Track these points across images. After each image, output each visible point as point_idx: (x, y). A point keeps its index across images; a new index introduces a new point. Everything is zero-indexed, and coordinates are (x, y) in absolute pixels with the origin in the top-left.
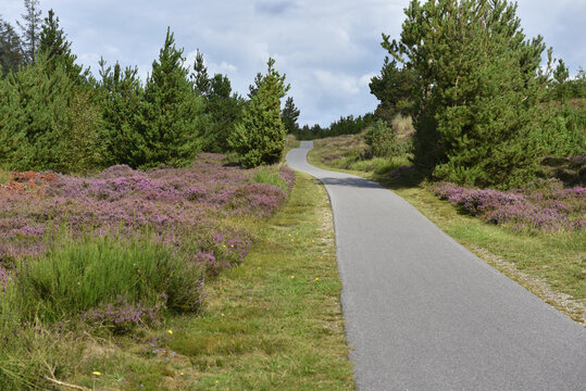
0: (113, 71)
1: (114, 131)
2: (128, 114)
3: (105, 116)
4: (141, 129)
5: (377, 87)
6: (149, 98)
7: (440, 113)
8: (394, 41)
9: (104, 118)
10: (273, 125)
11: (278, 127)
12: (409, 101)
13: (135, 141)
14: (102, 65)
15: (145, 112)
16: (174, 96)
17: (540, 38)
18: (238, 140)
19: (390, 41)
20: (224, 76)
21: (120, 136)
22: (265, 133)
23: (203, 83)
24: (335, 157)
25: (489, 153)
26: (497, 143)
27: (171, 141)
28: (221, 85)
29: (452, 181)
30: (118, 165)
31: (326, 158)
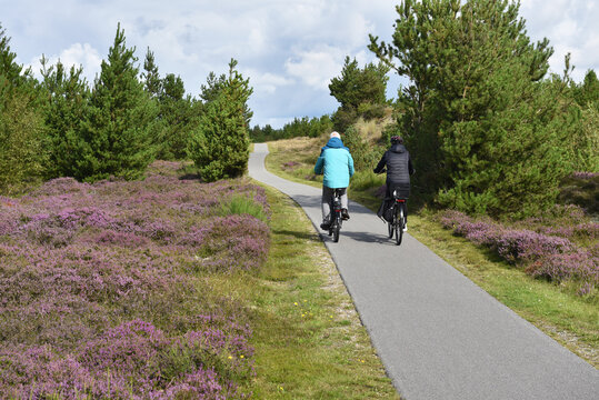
0: (55, 70)
1: (57, 138)
2: (74, 120)
3: (48, 122)
4: (88, 137)
5: (337, 89)
6: (96, 101)
7: (445, 129)
8: (383, 44)
9: (46, 124)
10: (236, 134)
11: (242, 136)
12: (372, 103)
13: (81, 150)
14: (43, 63)
15: (92, 118)
16: (125, 100)
17: (546, 42)
18: (197, 150)
19: (379, 43)
20: (176, 76)
21: (64, 144)
22: (227, 144)
23: (153, 84)
24: (295, 164)
25: (502, 176)
26: (511, 164)
27: (121, 150)
28: (174, 87)
29: (459, 209)
30: (62, 178)
31: (286, 165)
